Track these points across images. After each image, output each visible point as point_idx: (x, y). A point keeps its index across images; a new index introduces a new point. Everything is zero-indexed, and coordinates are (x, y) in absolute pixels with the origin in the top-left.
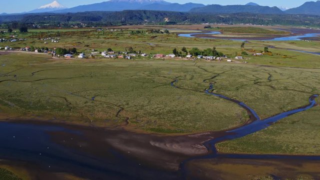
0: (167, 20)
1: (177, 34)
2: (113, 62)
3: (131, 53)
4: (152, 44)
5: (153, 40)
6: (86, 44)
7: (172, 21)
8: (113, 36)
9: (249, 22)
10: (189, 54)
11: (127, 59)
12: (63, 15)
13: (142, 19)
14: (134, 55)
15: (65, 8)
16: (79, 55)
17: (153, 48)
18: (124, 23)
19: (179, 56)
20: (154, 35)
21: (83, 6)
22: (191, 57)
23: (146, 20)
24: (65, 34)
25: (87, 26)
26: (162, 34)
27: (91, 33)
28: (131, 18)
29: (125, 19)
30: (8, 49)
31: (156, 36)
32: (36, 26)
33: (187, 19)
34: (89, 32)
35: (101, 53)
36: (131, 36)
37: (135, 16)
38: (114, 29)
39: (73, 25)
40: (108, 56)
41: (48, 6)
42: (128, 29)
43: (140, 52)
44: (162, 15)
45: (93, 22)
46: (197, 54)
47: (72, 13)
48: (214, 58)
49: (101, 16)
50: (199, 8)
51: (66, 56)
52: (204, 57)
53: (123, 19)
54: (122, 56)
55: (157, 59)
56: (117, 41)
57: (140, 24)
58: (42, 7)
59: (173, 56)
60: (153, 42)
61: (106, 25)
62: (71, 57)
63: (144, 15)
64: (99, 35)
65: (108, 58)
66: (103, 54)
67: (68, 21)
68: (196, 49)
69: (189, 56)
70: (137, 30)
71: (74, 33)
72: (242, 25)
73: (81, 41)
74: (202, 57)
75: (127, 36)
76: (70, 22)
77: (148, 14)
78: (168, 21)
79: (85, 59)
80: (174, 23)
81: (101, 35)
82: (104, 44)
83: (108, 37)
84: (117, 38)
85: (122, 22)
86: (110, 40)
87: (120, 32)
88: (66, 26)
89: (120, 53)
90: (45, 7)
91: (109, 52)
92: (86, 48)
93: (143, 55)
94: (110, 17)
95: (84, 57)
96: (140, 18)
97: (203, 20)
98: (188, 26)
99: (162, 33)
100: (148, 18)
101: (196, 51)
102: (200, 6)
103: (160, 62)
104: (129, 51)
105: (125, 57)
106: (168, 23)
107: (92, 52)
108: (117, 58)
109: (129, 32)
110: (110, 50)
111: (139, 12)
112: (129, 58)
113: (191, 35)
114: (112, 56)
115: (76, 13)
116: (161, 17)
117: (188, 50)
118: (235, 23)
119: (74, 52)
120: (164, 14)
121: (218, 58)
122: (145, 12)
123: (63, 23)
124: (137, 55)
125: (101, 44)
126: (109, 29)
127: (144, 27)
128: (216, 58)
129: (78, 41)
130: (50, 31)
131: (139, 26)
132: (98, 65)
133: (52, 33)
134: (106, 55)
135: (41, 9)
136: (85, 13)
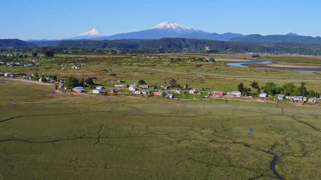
0: (207, 48)
1: (225, 63)
2: (144, 103)
3: (173, 87)
4: (199, 75)
5: (199, 69)
6: (113, 73)
7: (213, 50)
8: (149, 64)
9: (295, 52)
10: (262, 91)
11: (168, 98)
12: (100, 42)
13: (181, 48)
14: (178, 92)
15: (104, 36)
16: (95, 88)
17: (202, 81)
18: (162, 51)
19: (248, 94)
20: (199, 63)
21: (122, 34)
22: (267, 96)
23: (185, 49)
24: (93, 60)
25: (121, 53)
26: (207, 63)
27: (124, 60)
28: (170, 46)
29: (164, 47)
30: (9, 76)
31: (201, 65)
32: (67, 52)
33: (229, 48)
34: (122, 58)
35: (128, 86)
36: (171, 64)
37: (174, 44)
38: (150, 56)
39: (108, 52)
40: (138, 92)
41: (87, 33)
42: (166, 56)
43: (187, 86)
44: (202, 44)
45: (129, 49)
46: (274, 93)
47: (109, 41)
48: (305, 100)
49: (139, 44)
50: (239, 38)
51: (75, 89)
52: (287, 97)
53: (161, 47)
54: (159, 93)
55: (216, 100)
56: (155, 70)
57: (180, 52)
58: (81, 34)
59: (238, 94)
60: (199, 72)
61: (143, 52)
62: (82, 92)
63: (183, 43)
64: (132, 62)
65: (138, 95)
66: (131, 89)
67: (104, 47)
68: (272, 84)
69: (263, 95)
70: (177, 57)
71: (105, 59)
72: (288, 55)
73: (108, 69)
74: (284, 98)
75: (165, 63)
76: (105, 49)
77: (187, 43)
78: (209, 50)
79: (102, 96)
80: (216, 52)
81: (135, 62)
82: (136, 74)
83: (143, 64)
84: (154, 66)
85: (160, 50)
86: (145, 68)
87: (158, 60)
88: (100, 52)
89: (156, 88)
90: (84, 34)
91: (141, 86)
92: (111, 77)
93: (191, 92)
94: (147, 44)
95: (101, 93)
96: (179, 47)
97: (246, 50)
98: (232, 55)
99: (207, 61)
100: (187, 46)
101: (273, 88)
102: (240, 36)
103: (223, 106)
104: (170, 85)
105: (164, 95)
106: (209, 52)
107: (117, 84)
108: (152, 95)
109: (168, 60)
110: (142, 82)
111: (178, 40)
112: (171, 97)
113: (242, 65)
114: (144, 93)
115: (113, 41)
116: (201, 46)
117: (260, 86)
118: (281, 53)
119: (90, 83)
120: (204, 43)
121: (310, 100)
122: (184, 40)
123: (98, 49)
124: (183, 91)
125: (132, 73)
126: (145, 56)
127: (183, 54)
128: (307, 99)
129: (105, 69)
130: (78, 56)
131: (178, 54)
132: (120, 109)
133: (79, 59)
134: (136, 90)
135: (80, 36)
136: (123, 40)
